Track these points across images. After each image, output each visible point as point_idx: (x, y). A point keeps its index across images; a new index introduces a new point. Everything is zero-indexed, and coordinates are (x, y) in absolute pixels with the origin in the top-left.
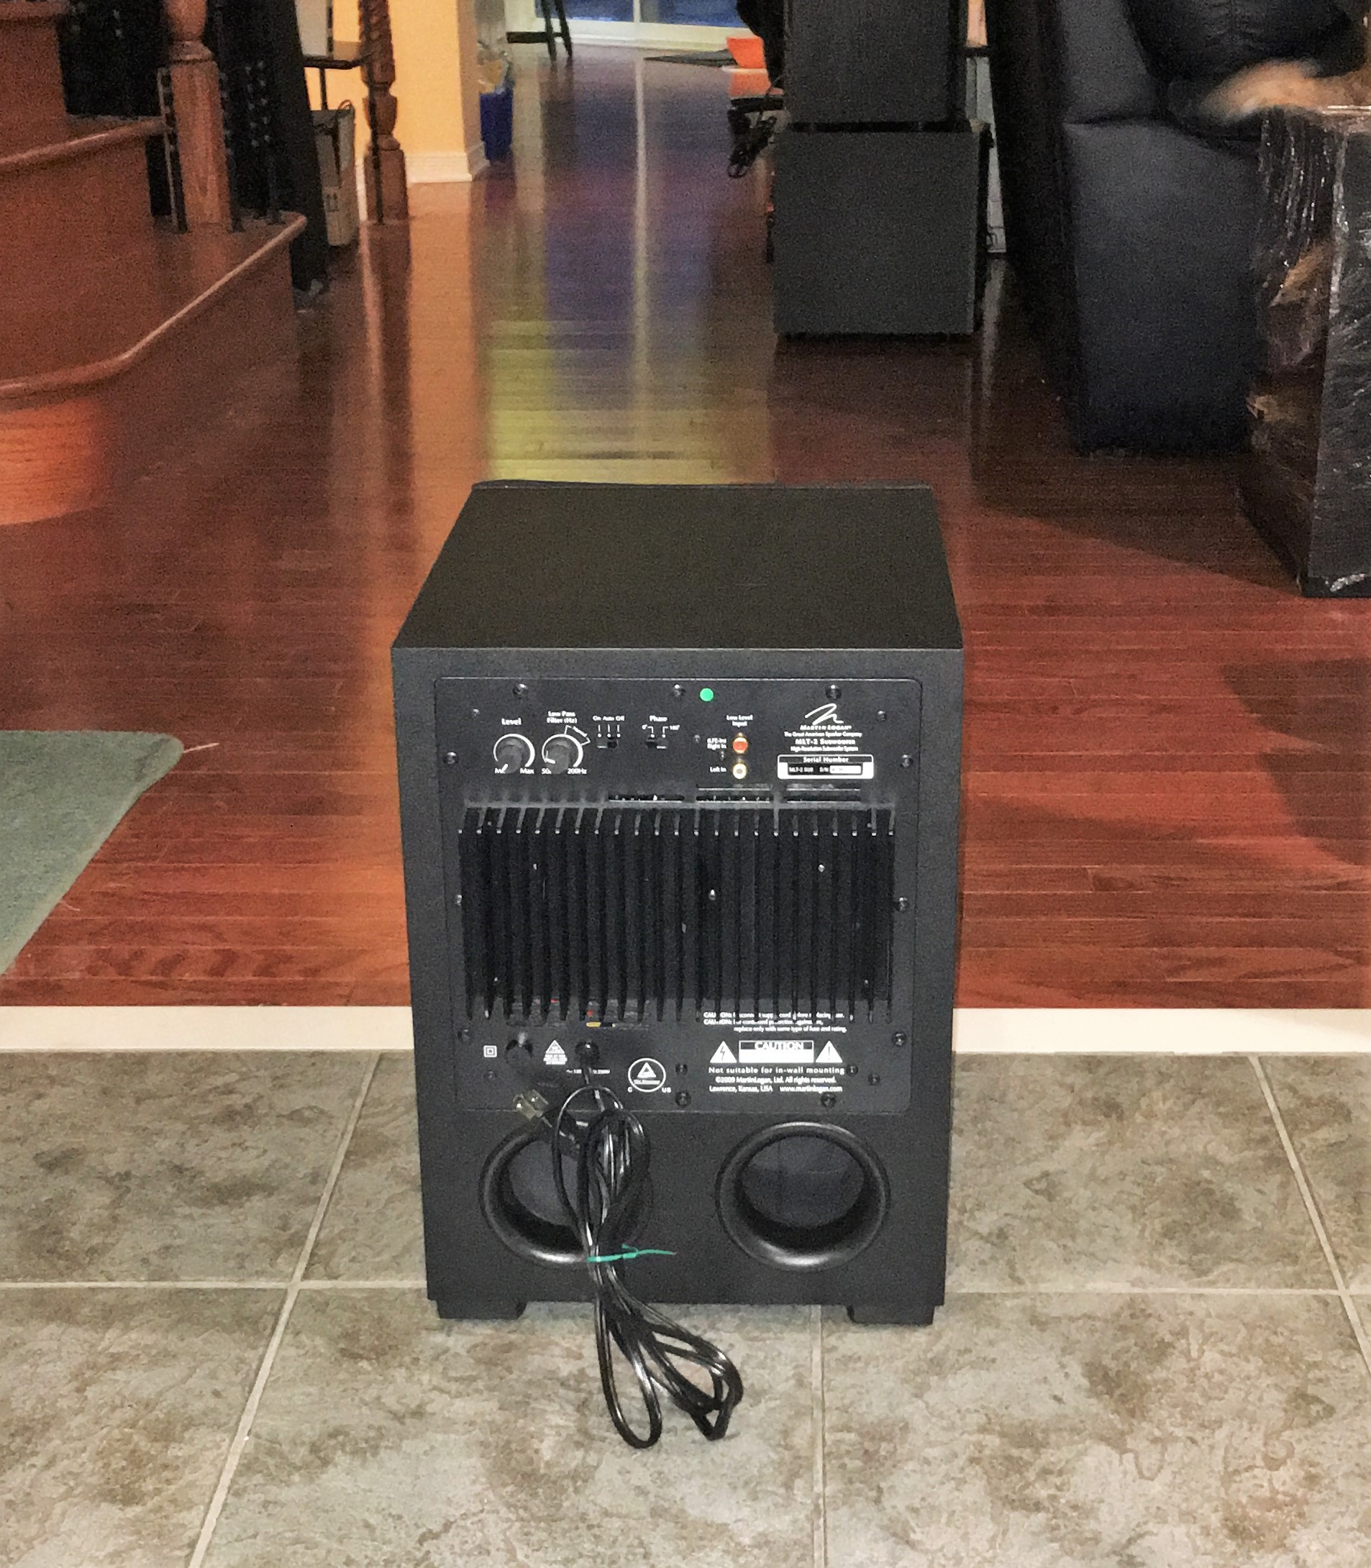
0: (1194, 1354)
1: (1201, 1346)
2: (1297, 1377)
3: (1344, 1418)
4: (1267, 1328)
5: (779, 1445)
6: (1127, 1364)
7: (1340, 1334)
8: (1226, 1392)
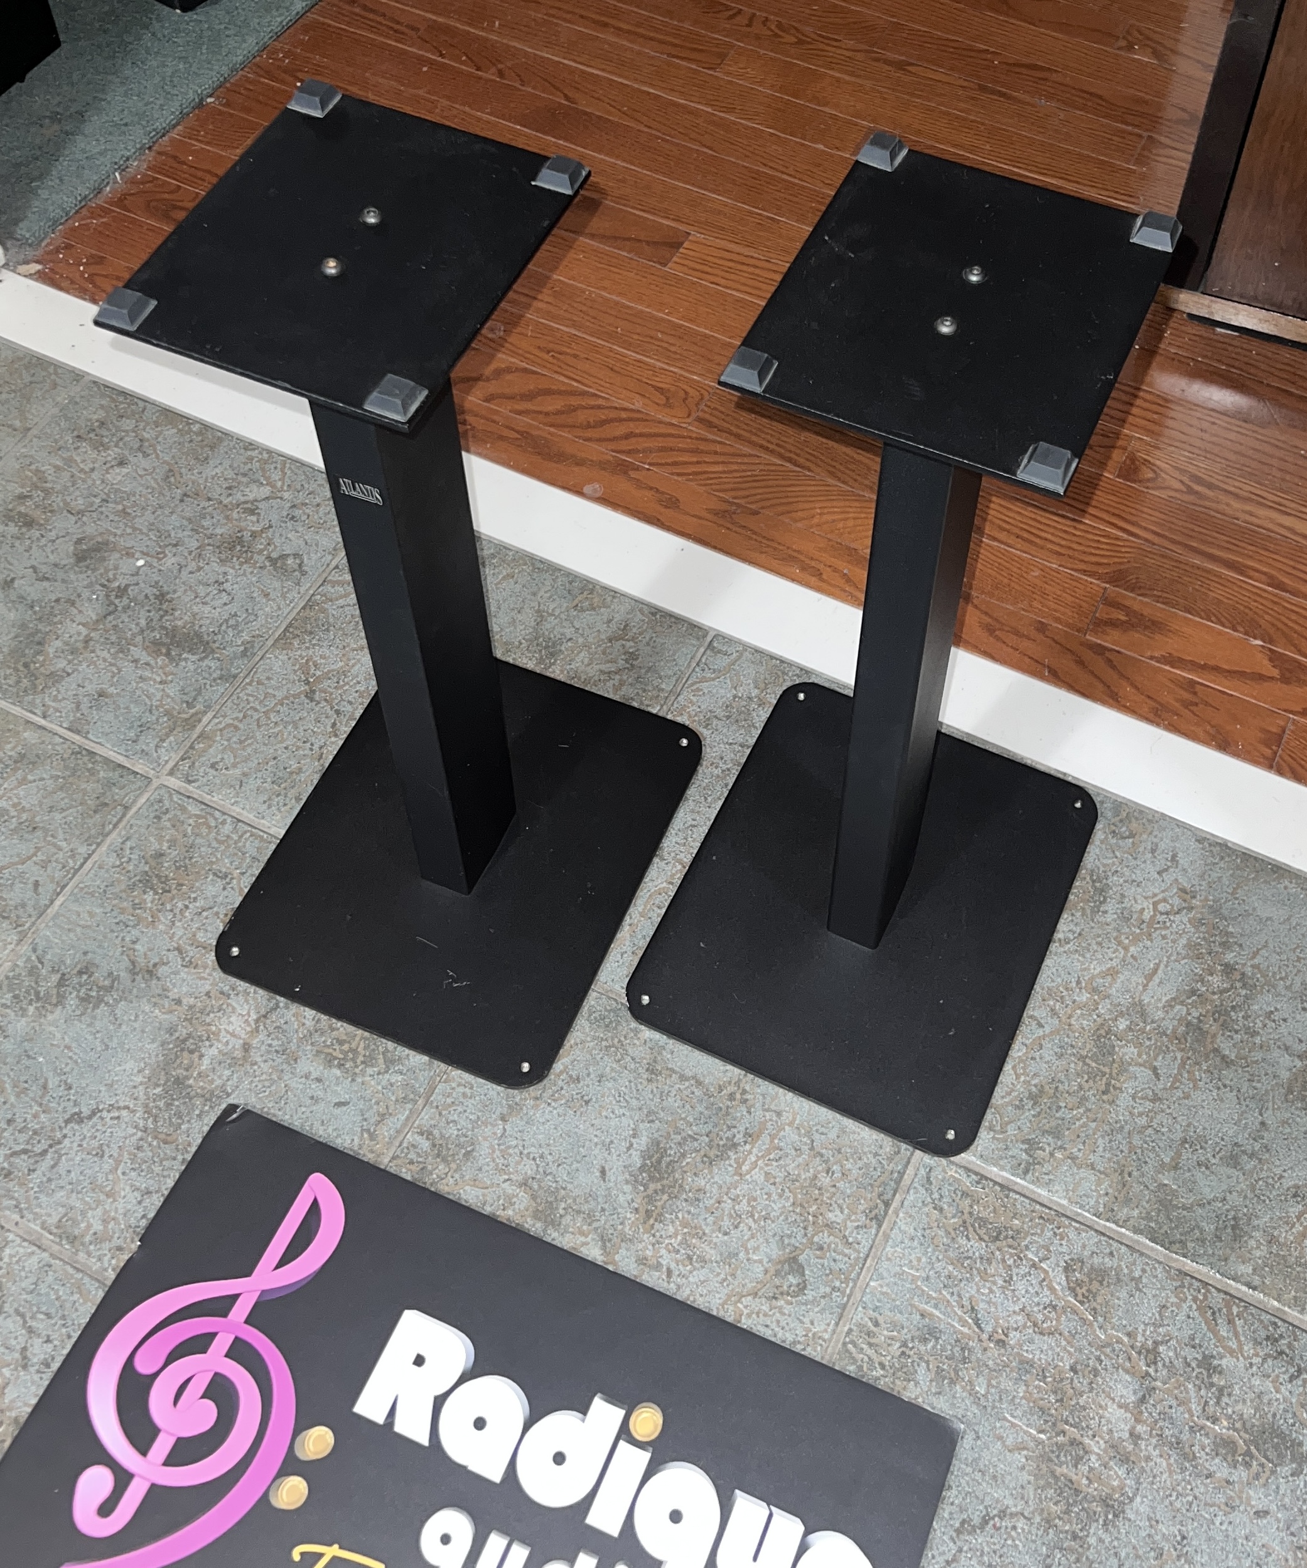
0: (745, 1168)
1: (758, 1158)
2: (806, 1235)
3: (806, 1304)
4: (826, 1162)
5: (368, 1131)
6: (683, 1155)
7: (880, 1195)
8: (736, 1227)
